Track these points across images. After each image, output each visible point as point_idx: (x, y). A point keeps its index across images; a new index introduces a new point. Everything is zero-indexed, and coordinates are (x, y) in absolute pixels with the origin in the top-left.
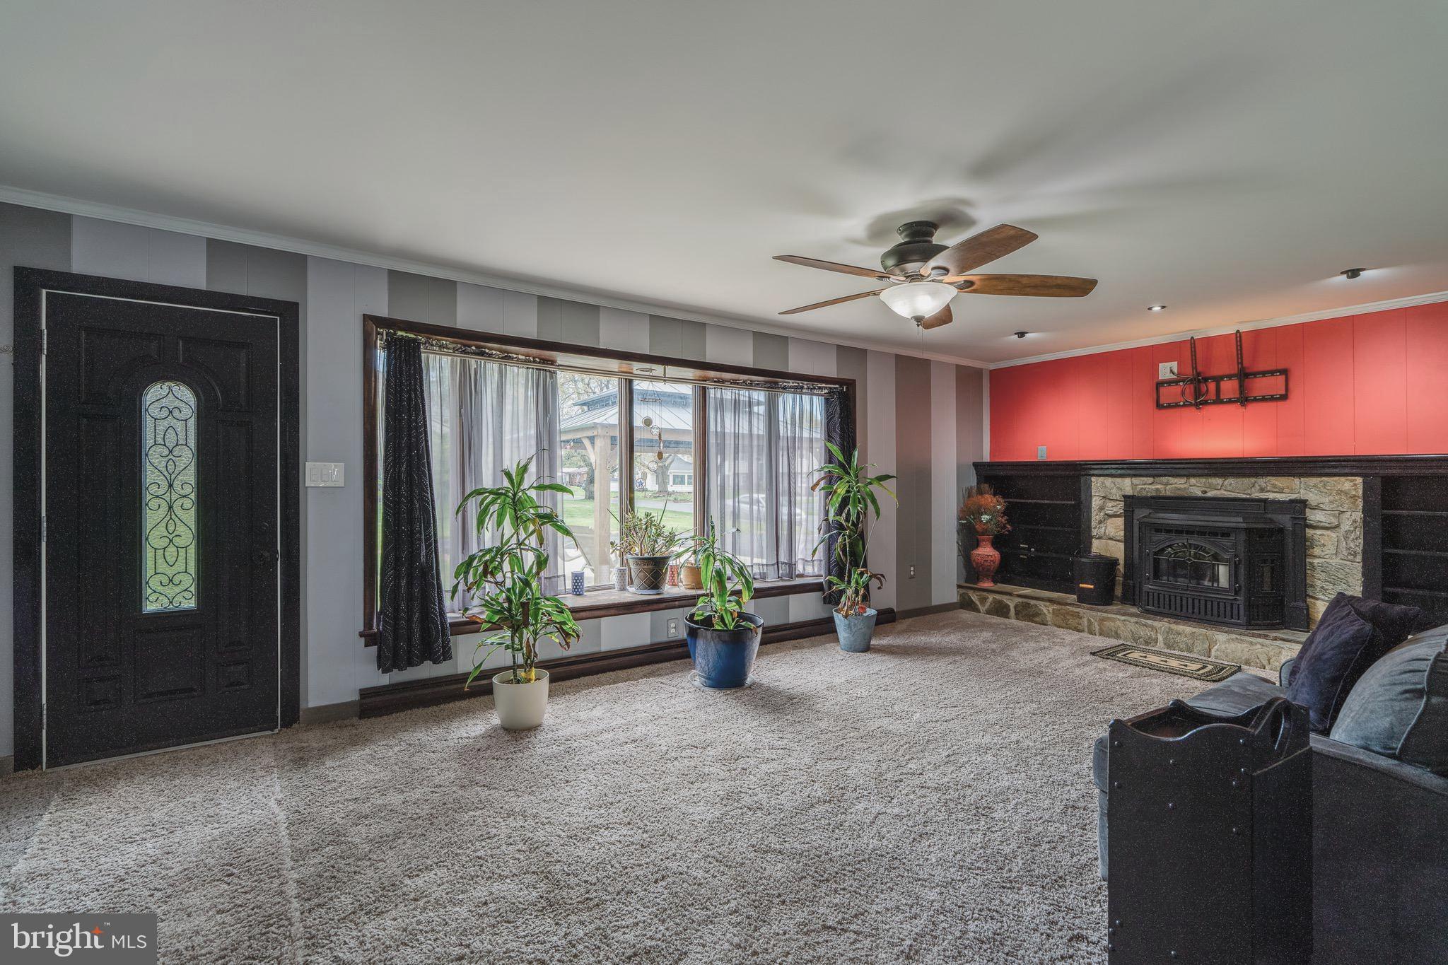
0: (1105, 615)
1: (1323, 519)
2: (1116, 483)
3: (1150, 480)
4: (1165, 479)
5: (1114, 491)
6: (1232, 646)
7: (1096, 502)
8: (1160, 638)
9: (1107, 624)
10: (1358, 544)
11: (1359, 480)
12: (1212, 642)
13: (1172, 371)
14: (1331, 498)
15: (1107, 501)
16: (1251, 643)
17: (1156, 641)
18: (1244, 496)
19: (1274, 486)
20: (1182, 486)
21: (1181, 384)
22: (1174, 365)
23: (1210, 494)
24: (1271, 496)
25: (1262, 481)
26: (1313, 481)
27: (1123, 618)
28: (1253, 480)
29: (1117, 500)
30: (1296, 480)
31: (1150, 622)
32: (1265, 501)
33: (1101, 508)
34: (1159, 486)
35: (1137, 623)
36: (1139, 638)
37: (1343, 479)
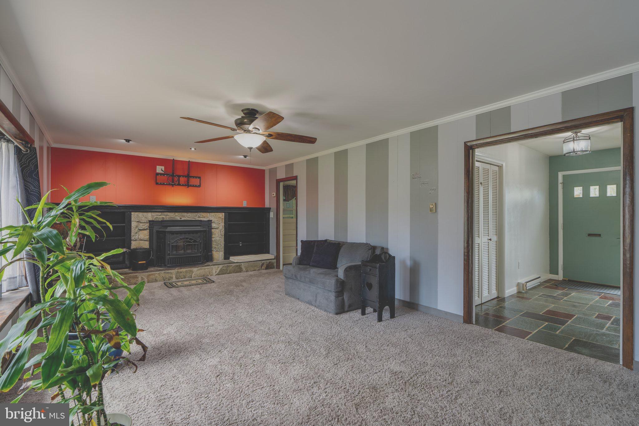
0: (150, 273)
1: (215, 226)
2: (144, 215)
3: (160, 214)
4: (166, 213)
5: (143, 219)
6: (198, 272)
7: (134, 224)
8: (174, 276)
9: (151, 277)
10: (223, 233)
11: (224, 214)
12: (192, 272)
13: (162, 170)
14: (217, 219)
15: (140, 223)
16: (205, 269)
17: (172, 278)
18: (194, 219)
19: (203, 216)
20: (173, 216)
21: (166, 176)
22: (163, 168)
23: (183, 219)
24: (202, 219)
25: (199, 214)
26: (213, 214)
27: (158, 272)
28: (196, 214)
29: (145, 223)
30: (209, 214)
31: (169, 271)
32: (201, 221)
33: (137, 227)
34: (163, 216)
35: (165, 273)
36: (166, 279)
37: (220, 213)
